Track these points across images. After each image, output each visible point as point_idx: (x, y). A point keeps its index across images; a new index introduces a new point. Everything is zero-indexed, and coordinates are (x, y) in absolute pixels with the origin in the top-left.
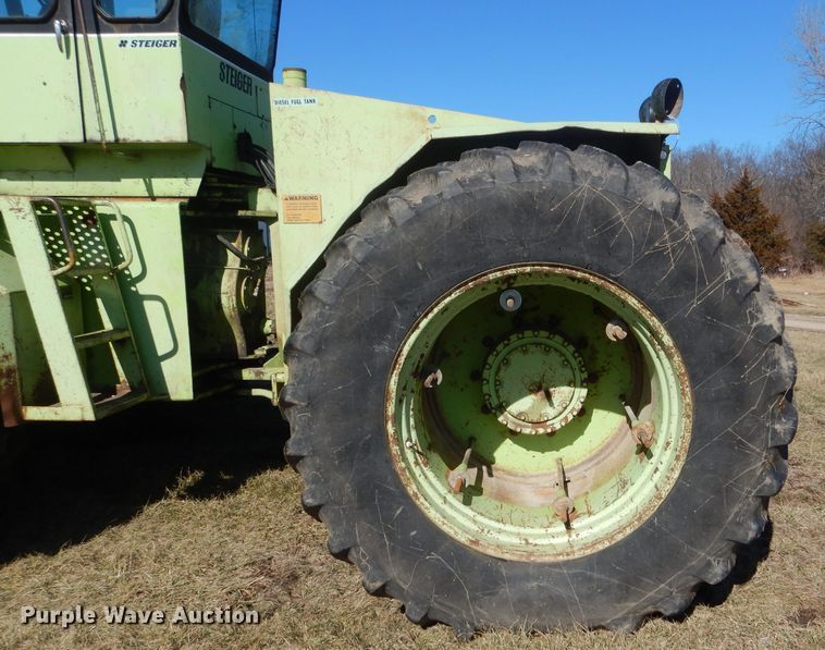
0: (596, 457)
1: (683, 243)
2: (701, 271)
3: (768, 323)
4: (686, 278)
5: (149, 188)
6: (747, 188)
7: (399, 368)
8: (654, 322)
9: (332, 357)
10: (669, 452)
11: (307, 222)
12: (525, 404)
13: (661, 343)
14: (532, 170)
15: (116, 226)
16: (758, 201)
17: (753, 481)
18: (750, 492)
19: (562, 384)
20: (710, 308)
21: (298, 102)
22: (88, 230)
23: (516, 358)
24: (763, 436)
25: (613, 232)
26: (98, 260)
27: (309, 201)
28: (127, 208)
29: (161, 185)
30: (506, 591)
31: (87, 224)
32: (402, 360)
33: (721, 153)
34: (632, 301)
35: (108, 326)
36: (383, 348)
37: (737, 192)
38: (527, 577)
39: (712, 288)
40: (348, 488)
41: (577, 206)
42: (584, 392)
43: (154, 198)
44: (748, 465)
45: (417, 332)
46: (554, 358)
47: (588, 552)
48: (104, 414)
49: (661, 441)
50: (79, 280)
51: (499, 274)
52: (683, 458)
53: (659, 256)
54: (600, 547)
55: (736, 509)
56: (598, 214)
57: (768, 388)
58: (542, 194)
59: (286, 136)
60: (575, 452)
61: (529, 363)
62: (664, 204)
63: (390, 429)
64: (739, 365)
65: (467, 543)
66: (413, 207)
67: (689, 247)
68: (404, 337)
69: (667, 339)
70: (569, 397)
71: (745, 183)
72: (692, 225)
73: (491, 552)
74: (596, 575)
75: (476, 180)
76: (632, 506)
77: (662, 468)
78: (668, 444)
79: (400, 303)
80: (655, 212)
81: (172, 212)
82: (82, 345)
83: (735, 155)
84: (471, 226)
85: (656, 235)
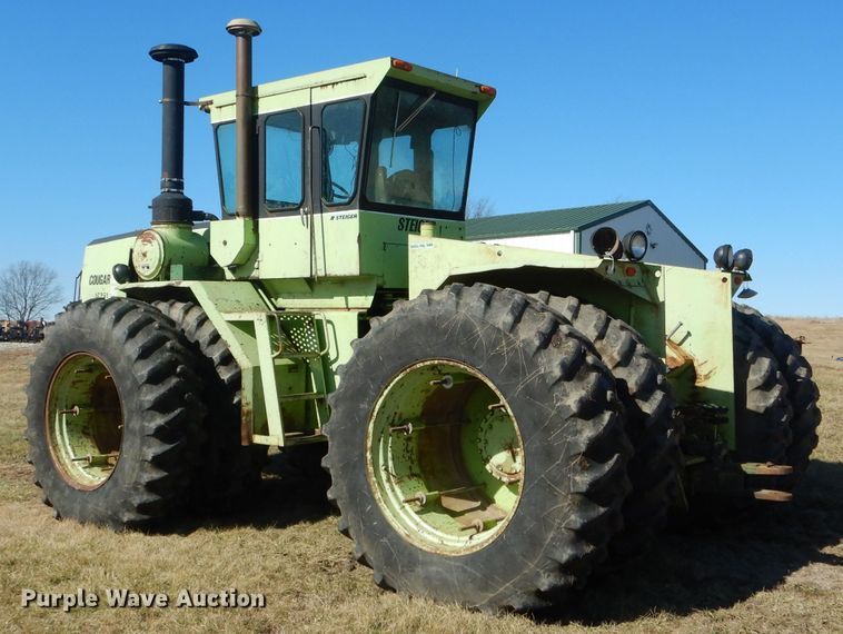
1: (514, 348)
2: (523, 367)
3: (567, 404)
4: (514, 371)
7: (374, 418)
12: (502, 458)
15: (328, 329)
17: (562, 515)
18: (560, 524)
20: (528, 391)
21: (423, 246)
22: (310, 330)
23: (497, 425)
24: (566, 483)
25: (475, 340)
26: (312, 349)
28: (330, 315)
29: (353, 301)
30: (419, 570)
31: (310, 326)
32: (375, 414)
35: (315, 391)
36: (364, 406)
38: (431, 563)
39: (531, 378)
41: (456, 324)
43: (349, 309)
44: (556, 504)
45: (383, 398)
47: (468, 553)
48: (290, 444)
50: (305, 360)
51: (421, 364)
53: (499, 356)
54: (475, 550)
55: (551, 535)
56: (467, 329)
57: (568, 450)
62: (504, 323)
63: (369, 456)
64: (547, 431)
65: (404, 535)
67: (517, 351)
68: (375, 400)
72: (522, 337)
73: (416, 544)
74: (469, 569)
79: (372, 380)
80: (499, 329)
81: (353, 318)
82: (284, 400)
84: (404, 335)
85: (498, 341)
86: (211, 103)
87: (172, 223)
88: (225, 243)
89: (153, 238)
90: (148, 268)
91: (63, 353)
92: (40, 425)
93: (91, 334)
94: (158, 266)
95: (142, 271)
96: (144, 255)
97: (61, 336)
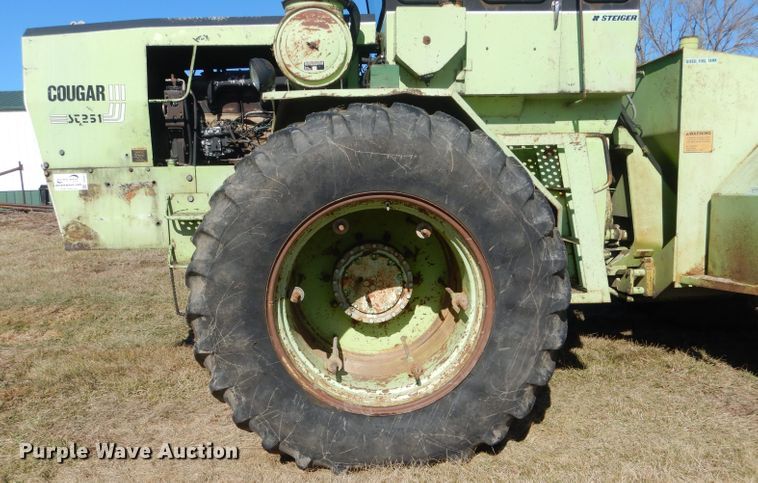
11: (701, 151)
21: (703, 61)
22: (547, 160)
26: (552, 183)
27: (704, 136)
29: (585, 125)
31: (547, 156)
59: (692, 86)
88: (427, 41)
89: (328, 20)
90: (321, 67)
91: (324, 197)
92: (256, 323)
93: (415, 161)
94: (343, 64)
95: (304, 73)
96: (313, 46)
97: (324, 167)
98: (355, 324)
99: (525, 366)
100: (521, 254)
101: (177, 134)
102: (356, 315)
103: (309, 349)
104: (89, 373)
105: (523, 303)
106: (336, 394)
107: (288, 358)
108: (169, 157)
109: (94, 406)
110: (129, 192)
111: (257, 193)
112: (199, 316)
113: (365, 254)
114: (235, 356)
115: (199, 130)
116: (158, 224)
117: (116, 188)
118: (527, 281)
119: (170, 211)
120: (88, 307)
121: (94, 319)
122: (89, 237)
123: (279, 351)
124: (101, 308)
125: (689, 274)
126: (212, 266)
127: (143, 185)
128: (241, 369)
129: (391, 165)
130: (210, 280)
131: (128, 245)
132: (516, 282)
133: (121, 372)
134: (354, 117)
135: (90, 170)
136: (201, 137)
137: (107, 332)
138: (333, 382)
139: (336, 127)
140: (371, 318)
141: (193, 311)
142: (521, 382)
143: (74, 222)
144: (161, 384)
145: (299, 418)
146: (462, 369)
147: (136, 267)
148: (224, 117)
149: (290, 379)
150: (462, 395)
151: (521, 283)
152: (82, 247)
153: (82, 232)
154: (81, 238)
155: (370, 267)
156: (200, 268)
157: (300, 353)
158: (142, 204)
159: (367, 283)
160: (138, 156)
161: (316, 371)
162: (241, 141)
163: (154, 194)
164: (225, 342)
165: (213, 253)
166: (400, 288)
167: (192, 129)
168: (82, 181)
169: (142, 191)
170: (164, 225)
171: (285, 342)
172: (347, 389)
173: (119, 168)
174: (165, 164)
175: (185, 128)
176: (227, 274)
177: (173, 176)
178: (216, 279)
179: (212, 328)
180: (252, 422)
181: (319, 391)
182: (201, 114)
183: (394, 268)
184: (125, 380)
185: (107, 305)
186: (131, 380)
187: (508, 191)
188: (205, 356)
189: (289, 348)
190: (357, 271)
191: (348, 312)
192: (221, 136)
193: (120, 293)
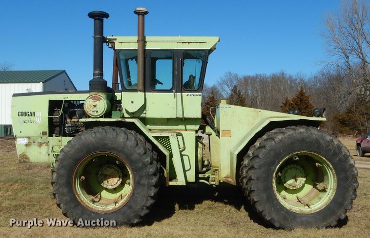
0: (307, 195)
1: (334, 147)
2: (338, 153)
3: (352, 163)
4: (335, 154)
5: (186, 128)
6: (302, 96)
7: (275, 172)
8: (328, 163)
9: (263, 169)
10: (331, 190)
11: (227, 137)
12: (291, 182)
13: (330, 167)
14: (303, 132)
16: (309, 102)
17: (350, 196)
18: (350, 199)
19: (300, 177)
20: (340, 160)
21: (226, 108)
23: (289, 171)
24: (352, 187)
25: (320, 145)
27: (228, 132)
29: (188, 127)
30: (298, 220)
32: (276, 170)
33: (287, 76)
34: (324, 159)
36: (273, 168)
37: (298, 98)
38: (302, 217)
39: (340, 156)
40: (265, 197)
41: (313, 140)
42: (305, 179)
43: (186, 130)
44: (349, 193)
45: (279, 164)
46: (298, 171)
47: (315, 212)
49: (329, 188)
52: (335, 191)
53: (330, 150)
54: (318, 211)
56: (317, 141)
57: (352, 177)
58: (306, 138)
59: (223, 116)
60: (301, 194)
61: (292, 172)
63: (273, 185)
64: (346, 172)
65: (289, 210)
66: (280, 140)
69: (331, 166)
70: (301, 180)
71: (302, 93)
72: (336, 144)
73: (294, 212)
74: (317, 217)
75: (292, 134)
76: (324, 202)
77: (330, 194)
78: (331, 188)
79: (277, 158)
80: (328, 141)
83: (294, 78)
84: (292, 143)
85: (329, 145)
86: (116, 40)
87: (104, 92)
88: (132, 102)
89: (100, 99)
90: (97, 112)
91: (88, 152)
92: (70, 186)
93: (112, 144)
94: (104, 111)
95: (92, 113)
96: (95, 106)
97: (89, 144)
98: (106, 189)
99: (143, 201)
100: (141, 169)
101: (57, 126)
102: (105, 186)
103: (87, 195)
104: (23, 205)
105: (142, 182)
106: (91, 207)
107: (78, 195)
108: (54, 134)
109: (24, 214)
110: (40, 145)
111: (71, 151)
112: (55, 183)
113: (108, 167)
114: (63, 194)
115: (64, 124)
116: (49, 155)
117: (36, 143)
118: (143, 176)
119: (53, 151)
120: (24, 184)
121: (25, 188)
122: (27, 159)
123: (76, 194)
124: (29, 184)
125: (225, 177)
126: (58, 169)
127: (45, 143)
128: (64, 198)
129: (106, 144)
130: (58, 173)
131: (39, 161)
132: (140, 177)
133: (34, 205)
134: (98, 131)
135: (29, 138)
136: (65, 127)
137: (30, 193)
138: (91, 203)
139: (92, 134)
140: (109, 187)
141: (53, 181)
142: (142, 205)
143: (22, 154)
144: (47, 209)
145: (80, 213)
146: (126, 201)
147: (45, 168)
148: (73, 120)
149: (78, 201)
150: (125, 208)
151: (141, 177)
152: (24, 162)
153: (25, 157)
154: (24, 159)
155: (110, 171)
156: (55, 170)
157: (82, 195)
158: (44, 149)
159: (108, 176)
160: (44, 133)
161: (87, 200)
162: (78, 128)
163: (48, 145)
164: (61, 190)
165: (59, 166)
166: (118, 178)
167: (62, 125)
168: (26, 141)
169: (44, 144)
170: (51, 155)
171: (78, 191)
172: (95, 206)
173: (38, 137)
174: (52, 136)
175: (60, 124)
176: (62, 172)
177: (54, 140)
178: (59, 173)
179: (58, 186)
180: (67, 214)
181: (86, 205)
182: (65, 119)
183: (116, 172)
184: (35, 208)
185: (31, 183)
186: (37, 207)
187: (138, 152)
188: (56, 194)
189: (79, 193)
190: (105, 172)
191: (102, 184)
192: (71, 127)
193: (37, 179)
